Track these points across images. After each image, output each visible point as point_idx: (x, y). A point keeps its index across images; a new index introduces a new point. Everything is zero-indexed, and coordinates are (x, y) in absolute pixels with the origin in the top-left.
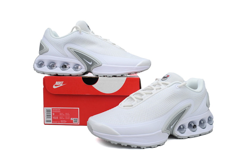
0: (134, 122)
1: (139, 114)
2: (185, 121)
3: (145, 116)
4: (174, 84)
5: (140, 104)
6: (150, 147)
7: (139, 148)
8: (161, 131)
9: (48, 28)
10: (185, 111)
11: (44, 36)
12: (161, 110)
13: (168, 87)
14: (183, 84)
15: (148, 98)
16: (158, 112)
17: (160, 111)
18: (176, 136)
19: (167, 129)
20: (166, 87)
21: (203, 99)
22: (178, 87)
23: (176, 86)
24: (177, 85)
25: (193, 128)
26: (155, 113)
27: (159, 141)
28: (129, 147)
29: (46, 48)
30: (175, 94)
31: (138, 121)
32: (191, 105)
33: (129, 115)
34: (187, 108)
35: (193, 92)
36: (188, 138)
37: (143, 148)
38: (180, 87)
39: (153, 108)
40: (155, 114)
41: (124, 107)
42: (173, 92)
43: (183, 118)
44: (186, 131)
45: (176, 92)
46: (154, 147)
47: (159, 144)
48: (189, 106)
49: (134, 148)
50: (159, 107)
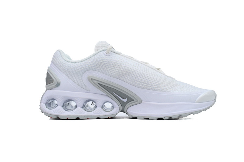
9: (58, 51)
11: (52, 62)
29: (56, 79)
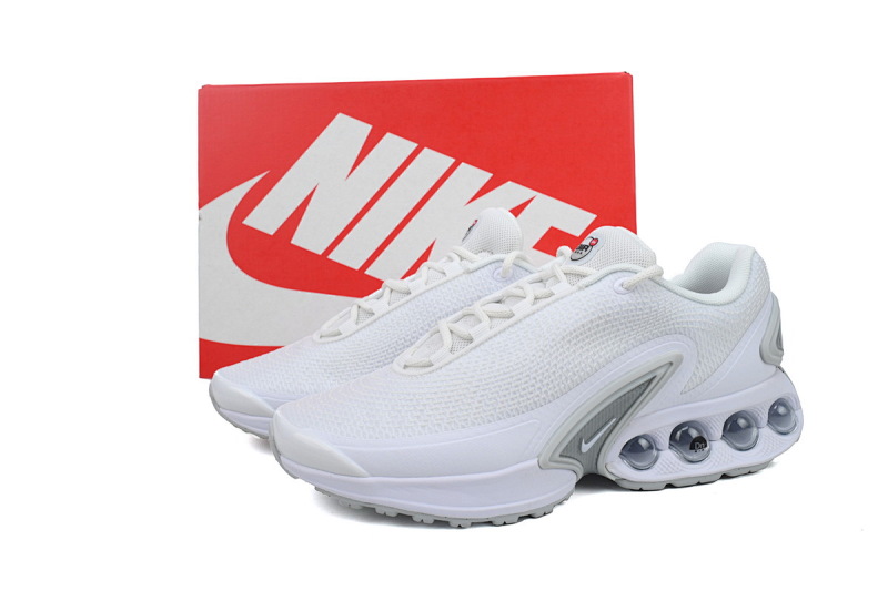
0: (423, 427)
1: (449, 397)
2: (655, 420)
3: (469, 404)
4: (607, 275)
5: (458, 358)
6: (490, 523)
7: (441, 523)
8: (534, 462)
10: (650, 382)
12: (541, 381)
13: (580, 289)
14: (644, 273)
15: (495, 336)
16: (524, 389)
17: (533, 385)
18: (613, 478)
19: (561, 455)
20: (575, 288)
21: (747, 330)
22: (621, 289)
23: (617, 285)
24: (620, 281)
25: (692, 448)
26: (515, 393)
27: (527, 502)
28: (404, 519)
30: (609, 315)
31: (439, 425)
32: (680, 359)
33: (411, 400)
34: (661, 372)
35: (693, 304)
36: (670, 486)
37: (460, 527)
38: (632, 289)
39: (505, 373)
40: (512, 399)
41: (406, 367)
42: (601, 307)
43: (641, 413)
44: (659, 461)
45: (610, 308)
46: (505, 524)
47: (526, 511)
48: (671, 364)
49: (422, 523)
50: (530, 369)
